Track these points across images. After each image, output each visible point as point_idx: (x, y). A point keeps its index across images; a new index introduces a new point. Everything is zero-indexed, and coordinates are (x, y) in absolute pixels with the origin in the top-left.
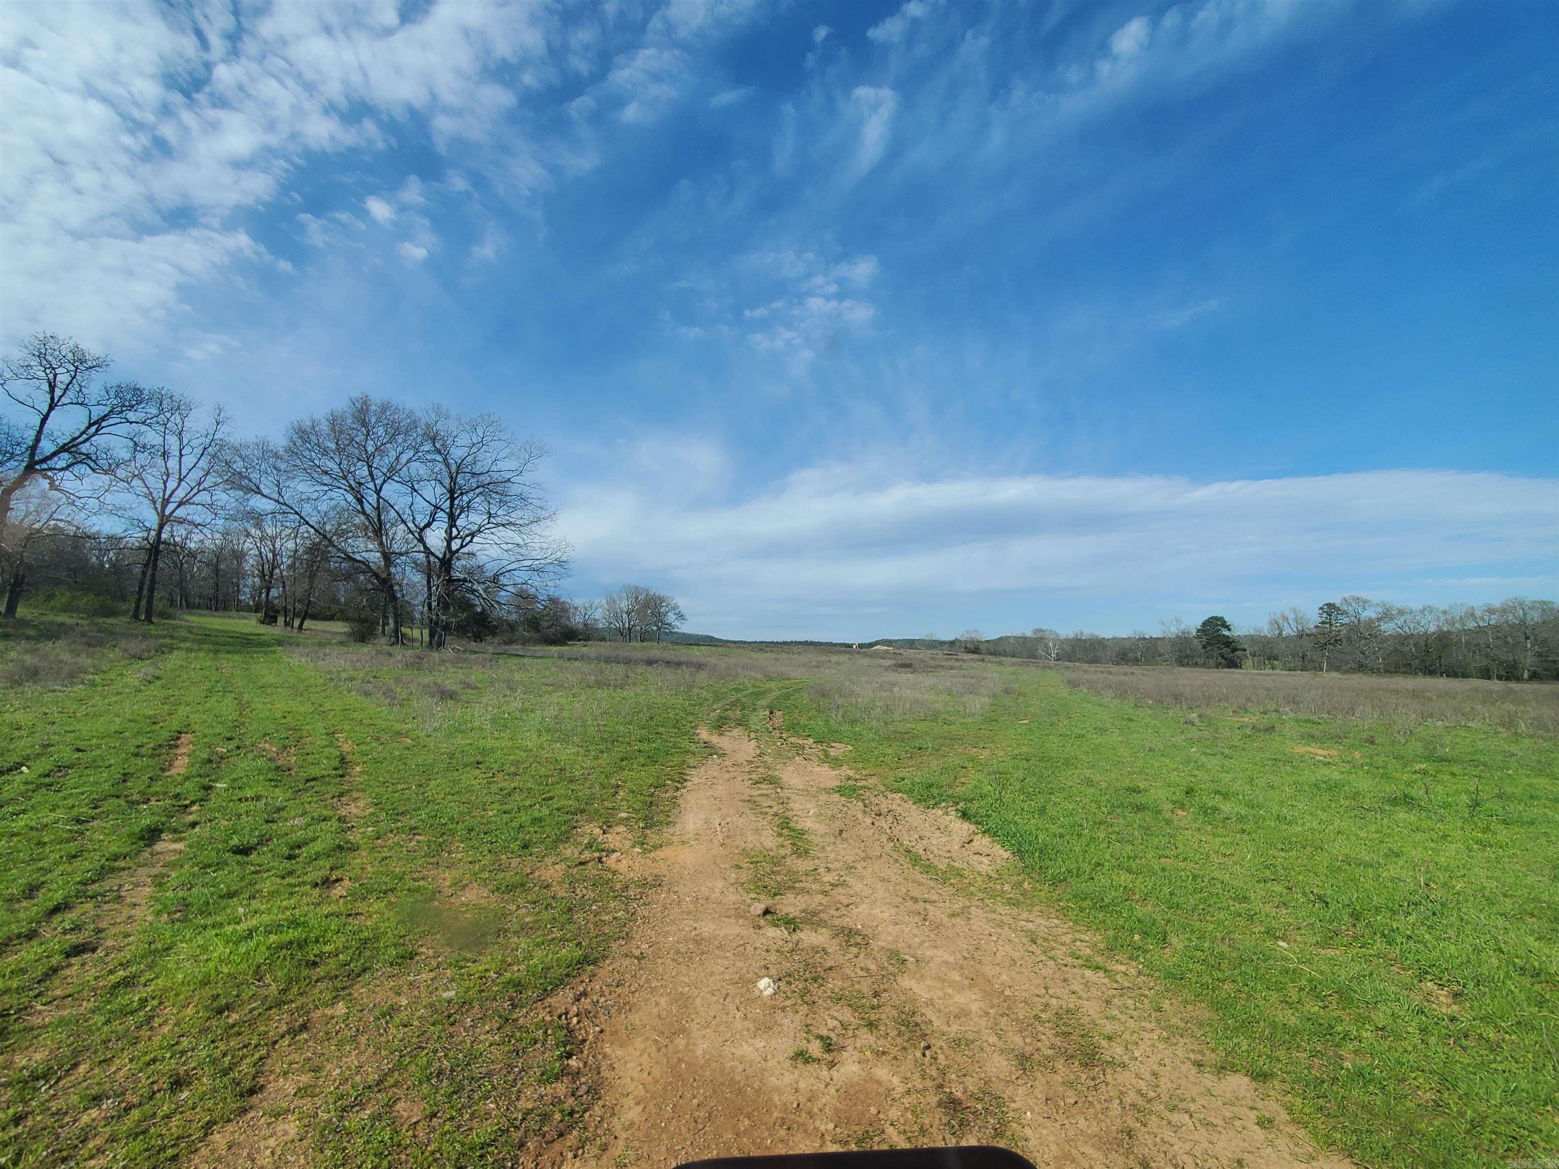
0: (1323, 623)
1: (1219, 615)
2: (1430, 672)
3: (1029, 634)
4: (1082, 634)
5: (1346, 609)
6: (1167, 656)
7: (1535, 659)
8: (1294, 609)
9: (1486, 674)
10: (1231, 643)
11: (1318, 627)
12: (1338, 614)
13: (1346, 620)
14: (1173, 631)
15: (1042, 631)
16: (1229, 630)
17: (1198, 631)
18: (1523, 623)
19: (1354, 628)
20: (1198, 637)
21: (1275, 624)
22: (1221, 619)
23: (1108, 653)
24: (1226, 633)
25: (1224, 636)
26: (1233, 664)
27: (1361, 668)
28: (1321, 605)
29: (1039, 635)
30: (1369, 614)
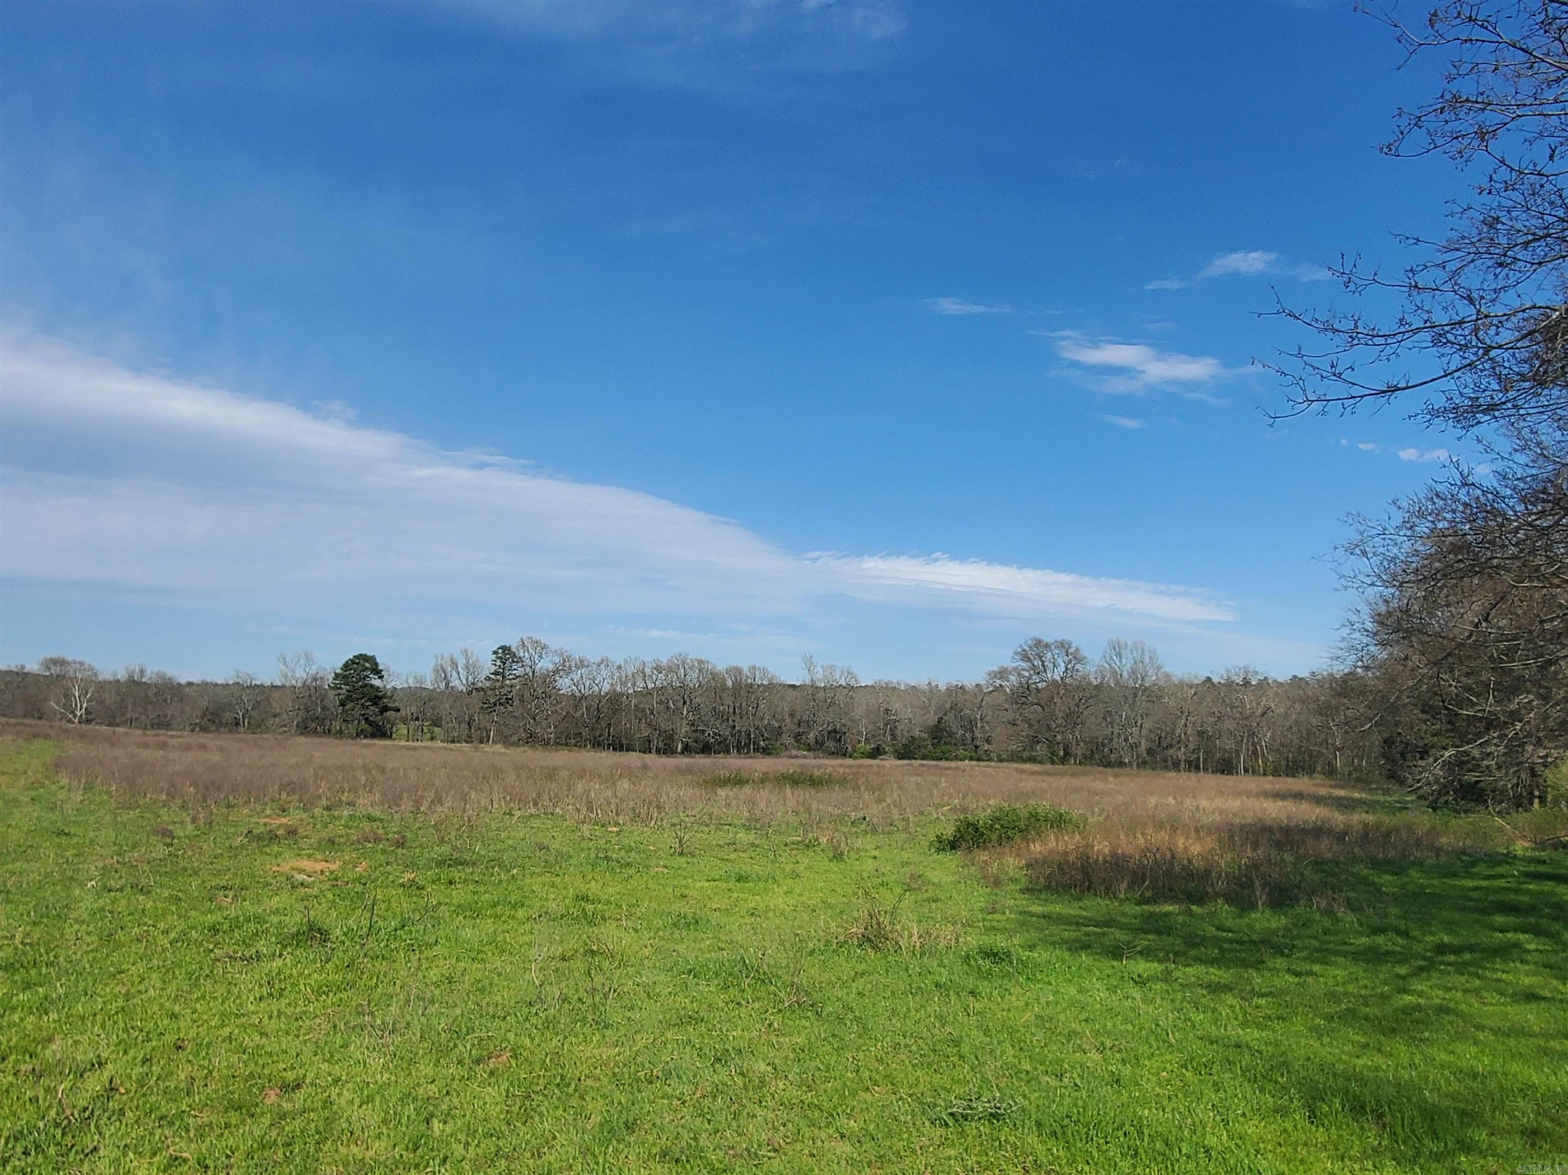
0: (496, 673)
1: (370, 654)
2: (597, 744)
3: (33, 666)
4: (142, 671)
5: (522, 655)
6: (285, 717)
7: (688, 728)
8: (466, 651)
9: (646, 749)
10: (381, 698)
11: (489, 679)
12: (514, 662)
13: (520, 671)
14: (300, 675)
15: (61, 662)
16: (381, 677)
17: (337, 676)
18: (684, 686)
19: (527, 681)
20: (336, 688)
21: (442, 673)
22: (372, 659)
23: (188, 709)
24: (376, 682)
25: (372, 686)
26: (380, 732)
27: (531, 739)
28: (495, 649)
29: (55, 670)
30: (545, 664)
